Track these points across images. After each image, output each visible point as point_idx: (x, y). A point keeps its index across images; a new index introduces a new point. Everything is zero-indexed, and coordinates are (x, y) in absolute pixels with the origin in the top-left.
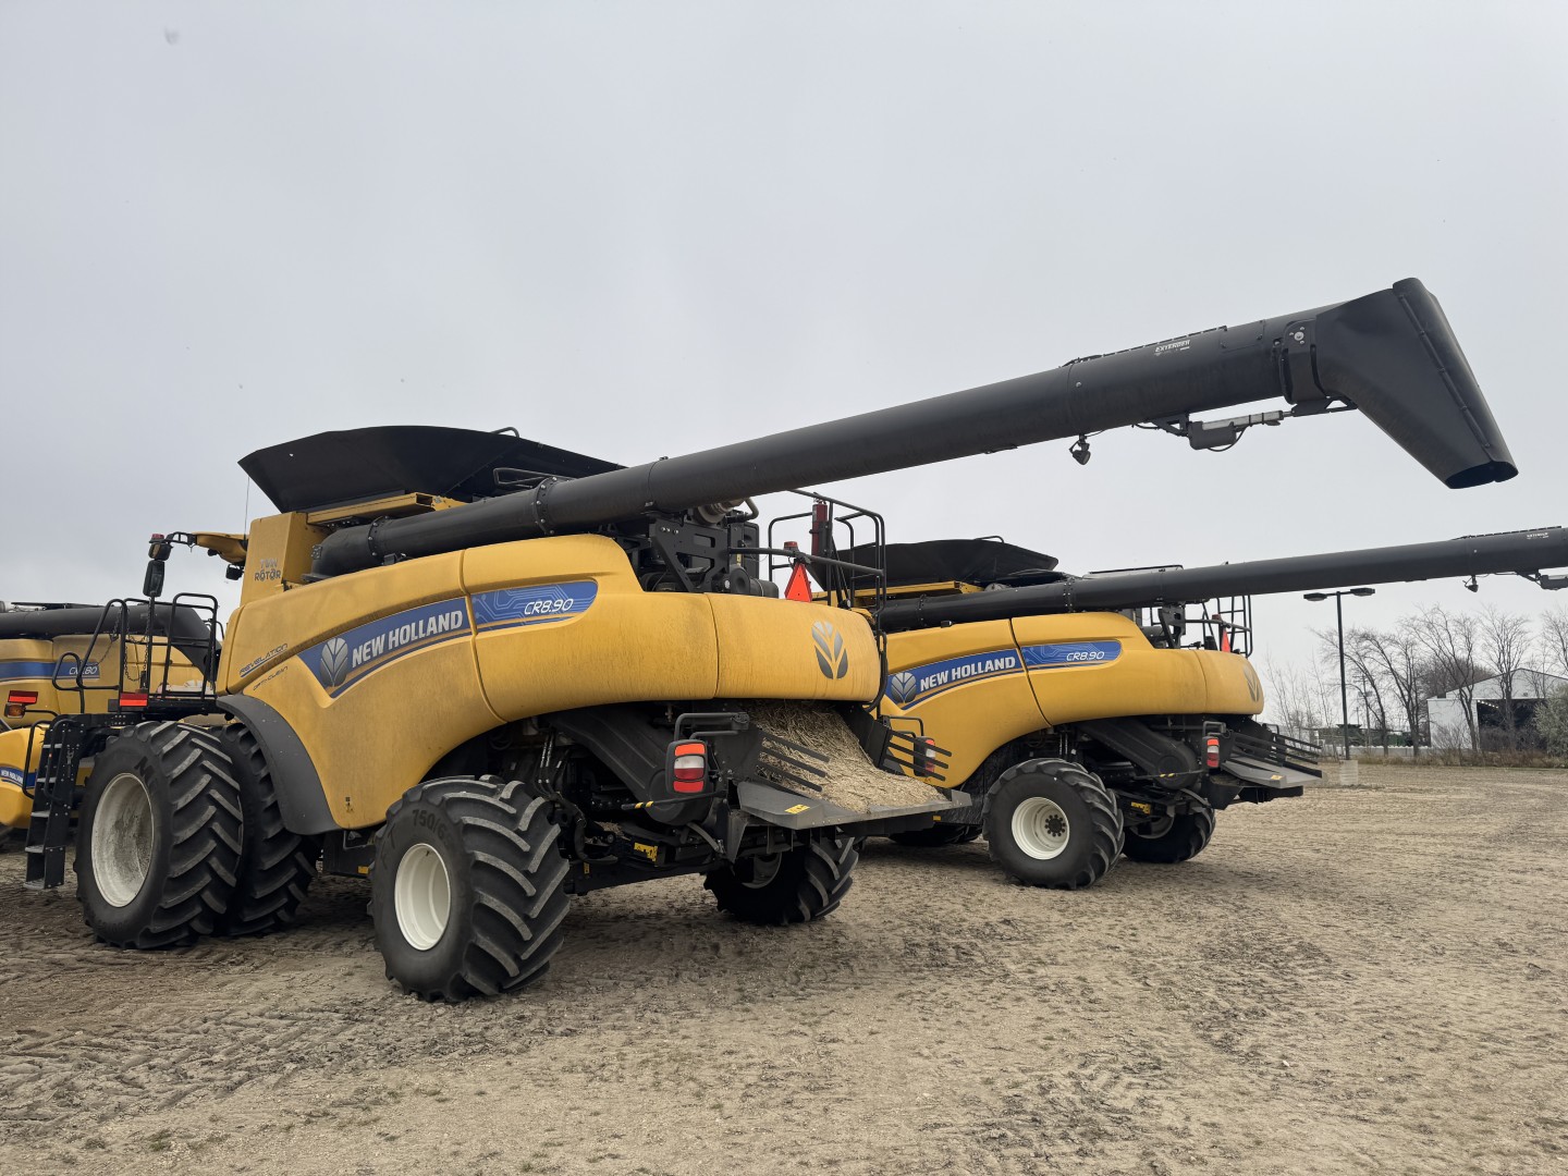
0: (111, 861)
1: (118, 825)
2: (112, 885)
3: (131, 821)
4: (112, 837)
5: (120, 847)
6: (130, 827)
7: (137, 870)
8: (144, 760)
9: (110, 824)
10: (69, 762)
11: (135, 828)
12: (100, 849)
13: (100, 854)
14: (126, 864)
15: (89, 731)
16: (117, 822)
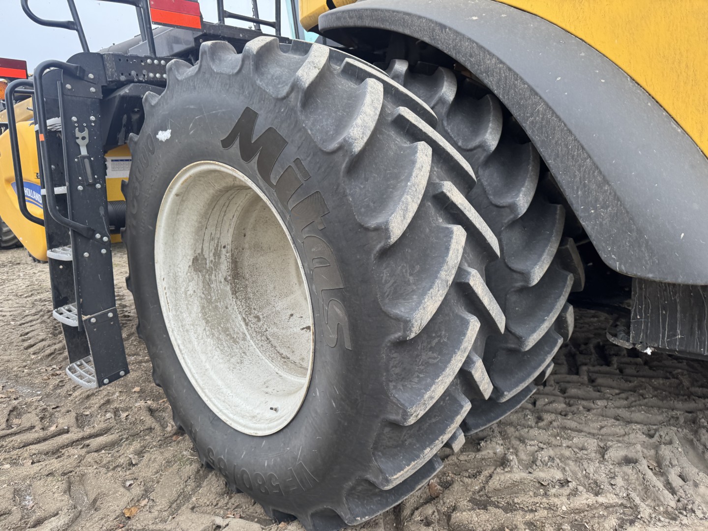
0: (200, 330)
1: (197, 263)
2: (212, 373)
3: (217, 254)
4: (192, 287)
5: (210, 302)
6: (216, 264)
7: (244, 339)
8: (249, 116)
9: (184, 264)
10: (84, 151)
11: (225, 266)
12: (177, 307)
13: (178, 318)
14: (226, 330)
15: (108, 90)
16: (195, 260)
